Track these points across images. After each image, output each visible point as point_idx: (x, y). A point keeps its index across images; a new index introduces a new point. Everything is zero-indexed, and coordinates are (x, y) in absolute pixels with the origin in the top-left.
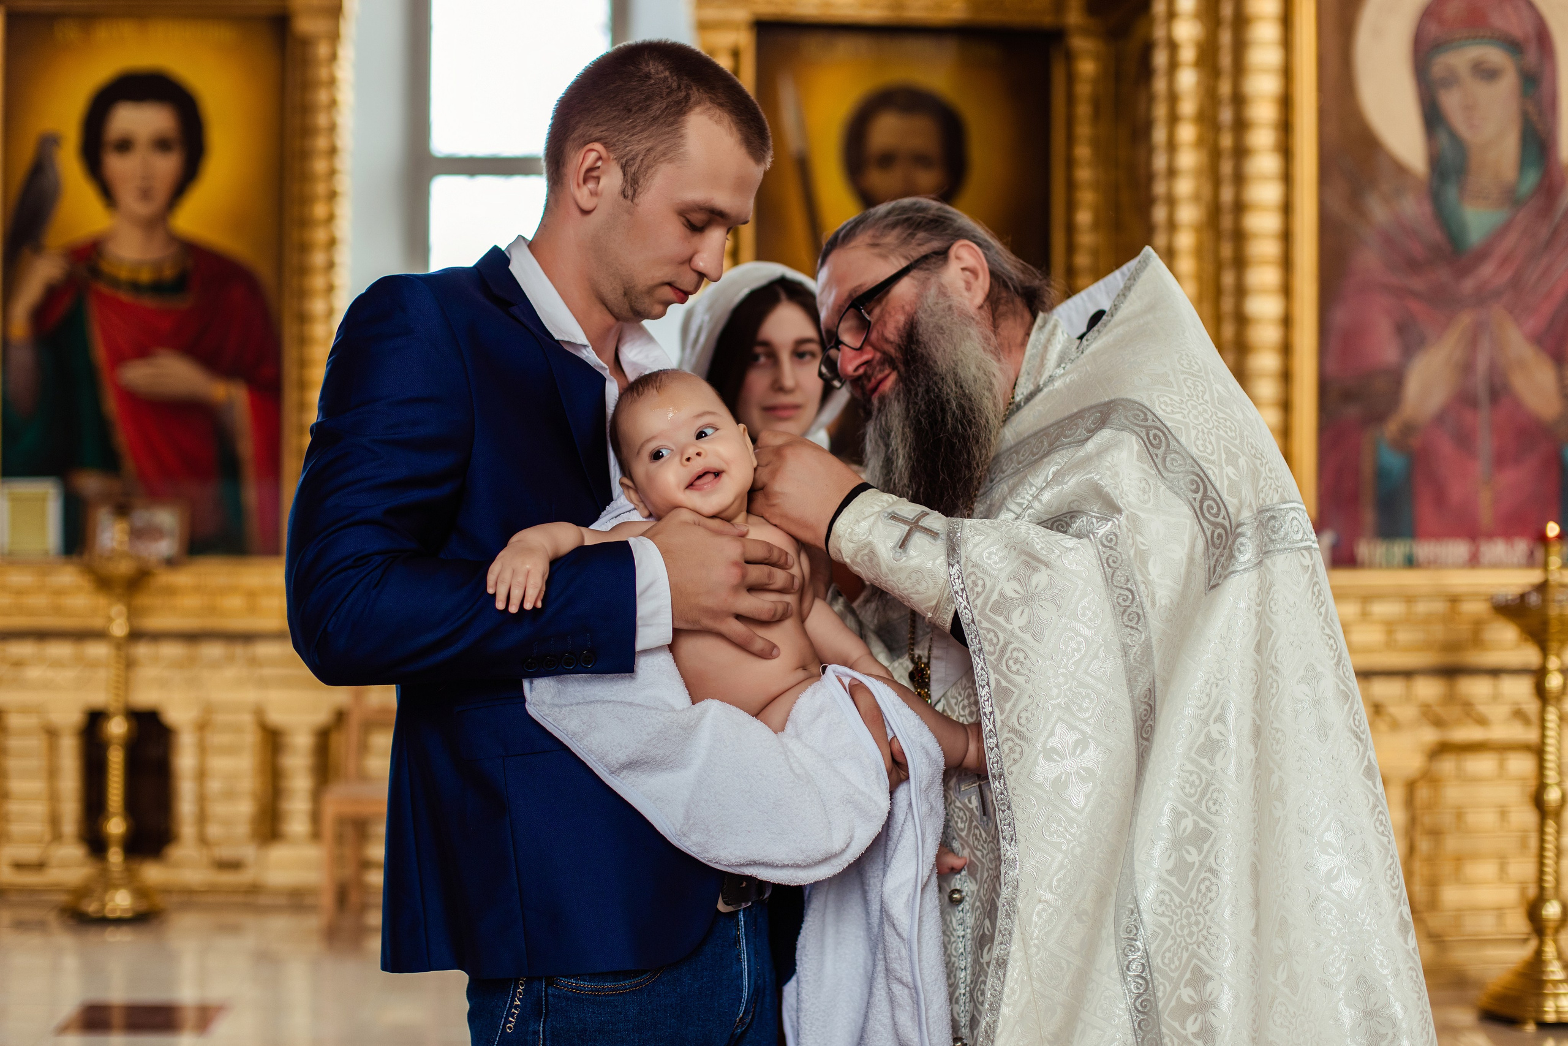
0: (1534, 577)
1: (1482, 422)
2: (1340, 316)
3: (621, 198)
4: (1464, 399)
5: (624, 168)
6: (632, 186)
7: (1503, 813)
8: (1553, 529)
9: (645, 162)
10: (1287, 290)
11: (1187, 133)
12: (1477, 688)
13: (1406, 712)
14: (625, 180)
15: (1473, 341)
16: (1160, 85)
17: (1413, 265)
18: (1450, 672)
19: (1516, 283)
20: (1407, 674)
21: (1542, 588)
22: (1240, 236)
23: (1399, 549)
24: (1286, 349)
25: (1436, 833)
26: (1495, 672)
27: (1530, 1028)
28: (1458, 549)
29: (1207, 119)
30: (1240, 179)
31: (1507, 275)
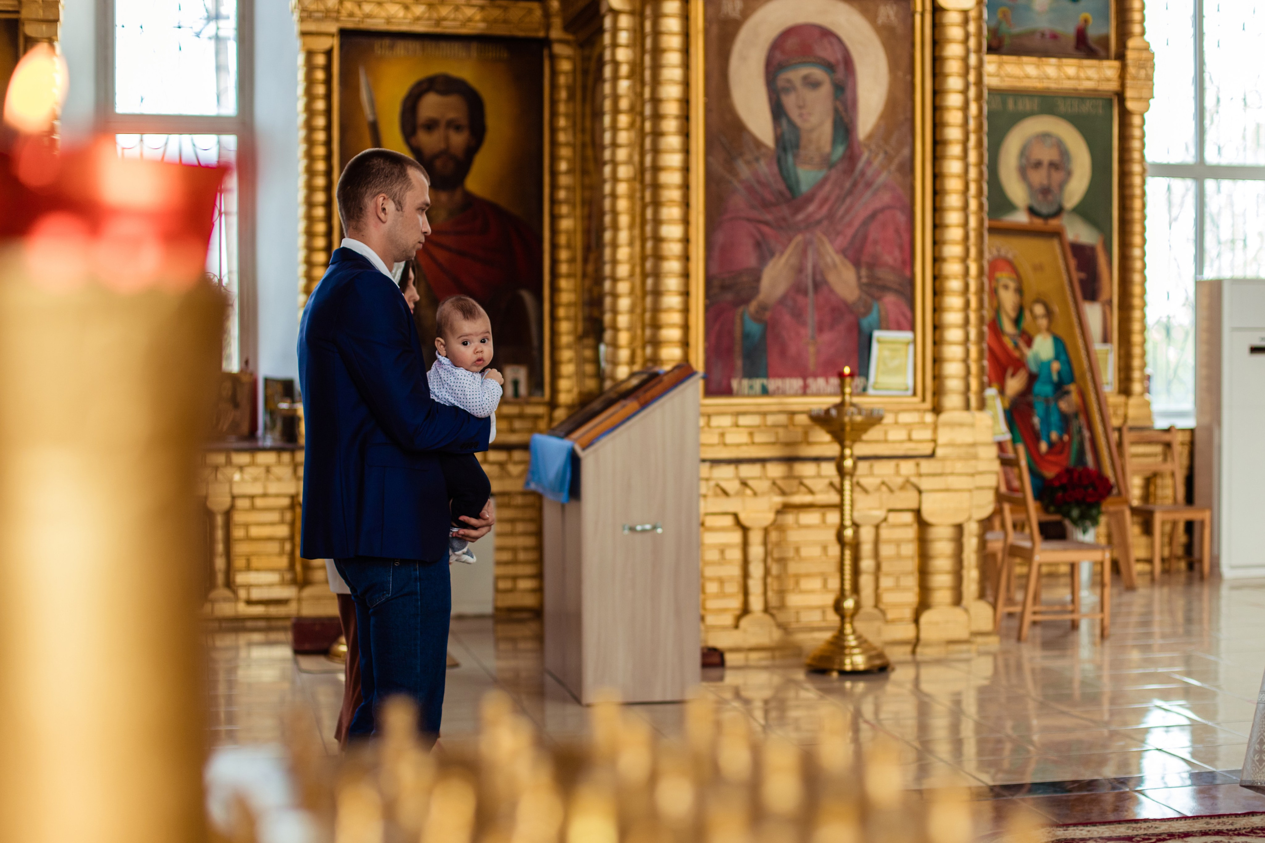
0: (837, 400)
1: (809, 302)
2: (720, 237)
3: (397, 212)
4: (798, 289)
5: (393, 200)
6: (400, 206)
7: (825, 548)
8: (847, 370)
9: (401, 194)
10: (686, 221)
11: (623, 120)
12: (807, 470)
13: (764, 485)
14: (396, 205)
15: (803, 253)
16: (607, 88)
17: (766, 205)
18: (790, 460)
19: (830, 216)
20: (763, 461)
21: (840, 406)
22: (656, 187)
23: (758, 383)
24: (686, 258)
25: (782, 561)
26: (817, 460)
27: (835, 675)
28: (796, 383)
29: (635, 110)
30: (656, 151)
31: (825, 210)
